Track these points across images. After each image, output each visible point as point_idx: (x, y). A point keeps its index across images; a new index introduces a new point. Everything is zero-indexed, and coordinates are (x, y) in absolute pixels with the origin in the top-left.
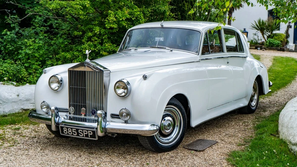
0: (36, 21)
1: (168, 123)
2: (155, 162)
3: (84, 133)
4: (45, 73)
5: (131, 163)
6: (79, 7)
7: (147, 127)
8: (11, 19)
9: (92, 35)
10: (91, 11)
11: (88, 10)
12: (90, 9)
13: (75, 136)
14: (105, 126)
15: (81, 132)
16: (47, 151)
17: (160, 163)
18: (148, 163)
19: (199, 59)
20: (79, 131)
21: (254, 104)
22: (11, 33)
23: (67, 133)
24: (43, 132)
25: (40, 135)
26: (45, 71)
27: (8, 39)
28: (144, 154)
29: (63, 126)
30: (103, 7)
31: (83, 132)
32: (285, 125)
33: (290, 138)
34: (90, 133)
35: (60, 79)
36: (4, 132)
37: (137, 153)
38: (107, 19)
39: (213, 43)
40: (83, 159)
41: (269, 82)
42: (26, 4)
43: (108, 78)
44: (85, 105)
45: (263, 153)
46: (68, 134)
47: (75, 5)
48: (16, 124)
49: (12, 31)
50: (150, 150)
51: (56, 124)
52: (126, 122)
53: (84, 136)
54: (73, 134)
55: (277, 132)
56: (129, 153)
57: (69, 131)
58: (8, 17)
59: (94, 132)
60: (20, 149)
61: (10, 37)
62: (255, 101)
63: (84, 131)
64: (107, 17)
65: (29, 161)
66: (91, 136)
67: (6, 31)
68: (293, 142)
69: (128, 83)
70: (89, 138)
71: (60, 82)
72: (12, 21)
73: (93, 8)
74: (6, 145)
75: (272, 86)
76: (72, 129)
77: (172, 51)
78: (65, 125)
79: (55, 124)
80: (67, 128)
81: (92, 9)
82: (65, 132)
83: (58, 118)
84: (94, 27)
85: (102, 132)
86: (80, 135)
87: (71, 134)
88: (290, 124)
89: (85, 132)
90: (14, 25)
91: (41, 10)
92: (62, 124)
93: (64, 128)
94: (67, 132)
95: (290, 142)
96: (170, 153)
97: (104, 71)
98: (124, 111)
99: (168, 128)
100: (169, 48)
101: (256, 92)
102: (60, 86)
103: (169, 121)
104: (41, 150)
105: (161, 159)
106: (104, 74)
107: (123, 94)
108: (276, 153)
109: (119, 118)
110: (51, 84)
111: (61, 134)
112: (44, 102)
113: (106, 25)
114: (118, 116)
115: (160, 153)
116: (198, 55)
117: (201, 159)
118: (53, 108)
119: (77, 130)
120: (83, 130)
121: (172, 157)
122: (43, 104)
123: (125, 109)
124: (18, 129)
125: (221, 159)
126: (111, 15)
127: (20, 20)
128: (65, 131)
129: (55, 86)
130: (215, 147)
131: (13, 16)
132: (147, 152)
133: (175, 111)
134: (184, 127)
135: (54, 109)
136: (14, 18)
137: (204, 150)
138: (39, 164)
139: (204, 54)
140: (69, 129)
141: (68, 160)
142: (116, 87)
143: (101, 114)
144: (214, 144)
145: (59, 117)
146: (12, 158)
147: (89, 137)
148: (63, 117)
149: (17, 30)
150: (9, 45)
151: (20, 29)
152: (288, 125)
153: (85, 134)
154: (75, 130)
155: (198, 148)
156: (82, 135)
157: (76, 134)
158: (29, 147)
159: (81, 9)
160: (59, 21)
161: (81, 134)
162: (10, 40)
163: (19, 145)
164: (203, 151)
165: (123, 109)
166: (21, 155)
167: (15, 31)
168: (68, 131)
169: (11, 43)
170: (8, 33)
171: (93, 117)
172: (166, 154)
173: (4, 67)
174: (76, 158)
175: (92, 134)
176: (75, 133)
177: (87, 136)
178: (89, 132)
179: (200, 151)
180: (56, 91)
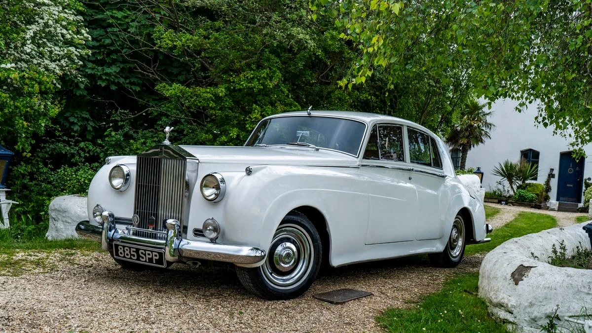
0: (160, 122)
1: (288, 252)
2: (255, 312)
3: (148, 256)
4: (108, 164)
5: (213, 309)
6: (209, 95)
7: (246, 251)
8: (121, 115)
9: (226, 140)
10: (227, 105)
11: (223, 102)
12: (226, 101)
13: (134, 260)
14: (178, 245)
15: (142, 253)
16: (93, 284)
17: (262, 314)
18: (243, 311)
19: (358, 163)
20: (141, 251)
21: (456, 252)
22: (116, 134)
23: (123, 255)
24: (108, 261)
25: (99, 265)
26: (108, 160)
27: (111, 141)
28: (243, 299)
29: (118, 243)
30: (246, 100)
31: (145, 255)
32: (486, 274)
33: (491, 295)
34: (156, 256)
35: (126, 173)
36: (47, 256)
37: (233, 297)
38: (250, 117)
39: (385, 144)
40: (139, 297)
41: (487, 226)
42: (151, 100)
43: (195, 174)
44: (156, 214)
45: (441, 314)
47: (203, 93)
48: (74, 248)
49: (118, 131)
50: (256, 296)
51: (110, 240)
52: (213, 241)
53: (147, 261)
54: (132, 256)
55: (477, 288)
56: (219, 295)
57: (127, 252)
58: (116, 111)
59: (161, 255)
60: (53, 278)
61: (114, 139)
62: (458, 249)
63: (147, 252)
64: (251, 113)
65: (52, 292)
66: (158, 262)
67: (111, 130)
68: (495, 301)
69: (223, 181)
70: (154, 264)
71: (126, 178)
72: (121, 118)
73: (231, 100)
74: (37, 271)
75: (491, 231)
76: (130, 248)
77: (317, 150)
78: (122, 242)
79: (106, 241)
80: (124, 247)
81: (229, 102)
82: (121, 253)
83: (113, 231)
84: (231, 129)
85: (173, 256)
86: (140, 258)
87: (129, 257)
88: (492, 273)
89: (149, 254)
90: (122, 123)
91: (170, 110)
92: (119, 241)
93: (119, 247)
94: (123, 253)
95: (491, 302)
96: (287, 303)
97: (188, 160)
98: (210, 221)
99: (287, 260)
100: (314, 146)
101: (461, 235)
102: (126, 183)
103: (289, 249)
104: (85, 281)
105: (267, 308)
106: (188, 164)
107: (213, 196)
108: (463, 316)
109: (203, 236)
110: (112, 179)
111: (115, 256)
112: (98, 206)
113: (247, 126)
114: (201, 231)
115: (270, 300)
116: (358, 158)
117: (334, 314)
118: (105, 213)
119: (137, 250)
120: (145, 250)
121: (288, 308)
122: (96, 208)
123: (212, 219)
124: (72, 254)
125: (367, 318)
126: (256, 111)
127: (133, 116)
128: (120, 251)
129: (117, 182)
130: (364, 300)
131: (123, 111)
132: (250, 298)
133: (301, 235)
134: (315, 263)
135: (108, 215)
136: (124, 113)
137: (344, 303)
138: (65, 297)
139: (369, 159)
140: (126, 248)
141: (115, 297)
142: (204, 186)
143: (174, 225)
144: (364, 297)
145: (116, 229)
146: (29, 286)
147: (154, 262)
148: (121, 230)
149: (126, 129)
150: (111, 151)
151: (130, 129)
152: (490, 274)
153: (149, 258)
154: (135, 250)
155: (335, 299)
156: (144, 260)
157: (135, 258)
158: (70, 276)
159: (212, 100)
160: (194, 126)
161: (143, 258)
162: (113, 143)
163: (56, 273)
164: (341, 303)
165: (210, 219)
166: (48, 284)
167: (123, 131)
168: (124, 251)
169: (115, 148)
170: (113, 133)
171: (165, 231)
172: (279, 303)
173: (89, 175)
174: (129, 294)
175: (157, 258)
176: (134, 256)
177: (151, 260)
178: (154, 253)
179: (337, 303)
180: (118, 191)
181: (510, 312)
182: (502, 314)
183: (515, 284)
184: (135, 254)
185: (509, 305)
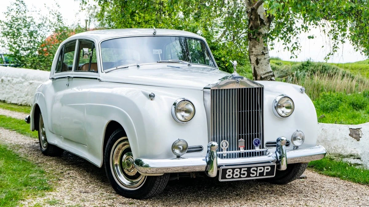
3: (259, 171)
13: (244, 178)
15: (253, 170)
23: (231, 177)
29: (226, 167)
34: (268, 169)
46: (233, 178)
53: (258, 175)
54: (242, 176)
57: (236, 173)
59: (272, 167)
63: (259, 168)
66: (268, 174)
70: (265, 176)
76: (240, 168)
82: (229, 175)
86: (251, 175)
87: (238, 176)
89: (261, 170)
94: (231, 174)
111: (220, 180)
119: (249, 169)
120: (257, 167)
128: (228, 173)
147: (265, 174)
153: (260, 173)
154: (246, 169)
156: (255, 175)
161: (253, 174)
168: (233, 173)
171: (256, 148)
176: (244, 174)
177: (262, 174)
178: (266, 168)
181: (358, 159)
182: (352, 161)
183: (357, 141)
184: (246, 173)
185: (359, 154)
